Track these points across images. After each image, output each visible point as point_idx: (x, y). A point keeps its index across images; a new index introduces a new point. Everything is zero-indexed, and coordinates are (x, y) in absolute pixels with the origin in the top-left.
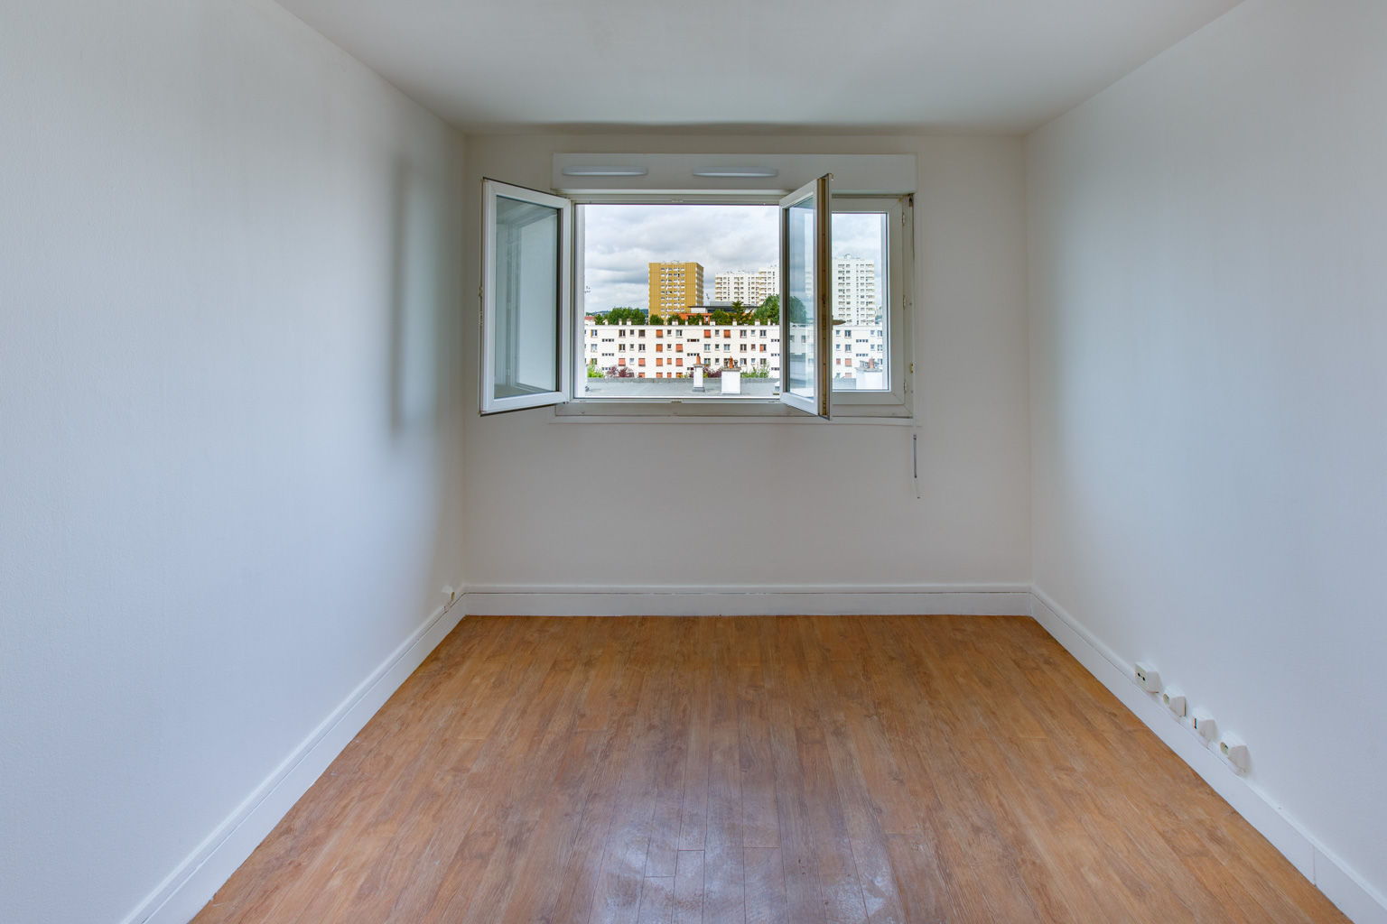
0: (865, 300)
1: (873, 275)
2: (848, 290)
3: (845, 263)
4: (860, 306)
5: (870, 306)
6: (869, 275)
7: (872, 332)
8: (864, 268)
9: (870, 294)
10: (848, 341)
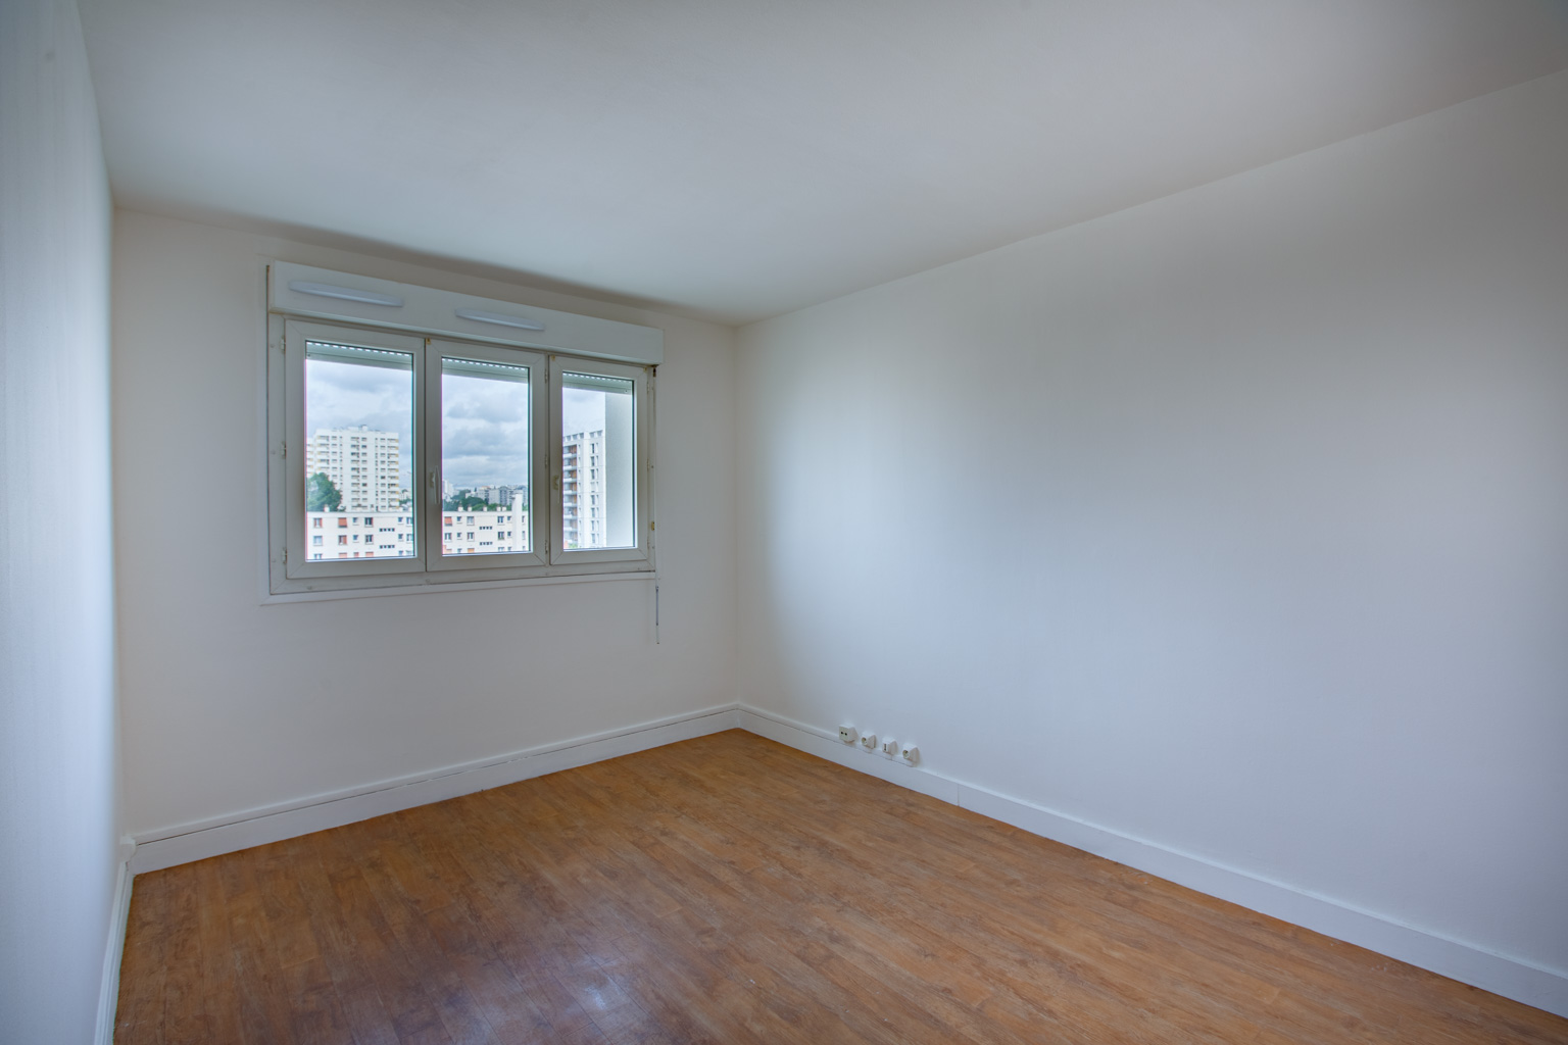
0: (386, 481)
1: (396, 452)
2: (365, 469)
3: (361, 435)
4: (381, 489)
5: (393, 489)
6: (392, 452)
7: (400, 519)
8: (386, 443)
9: (393, 474)
10: (369, 531)
